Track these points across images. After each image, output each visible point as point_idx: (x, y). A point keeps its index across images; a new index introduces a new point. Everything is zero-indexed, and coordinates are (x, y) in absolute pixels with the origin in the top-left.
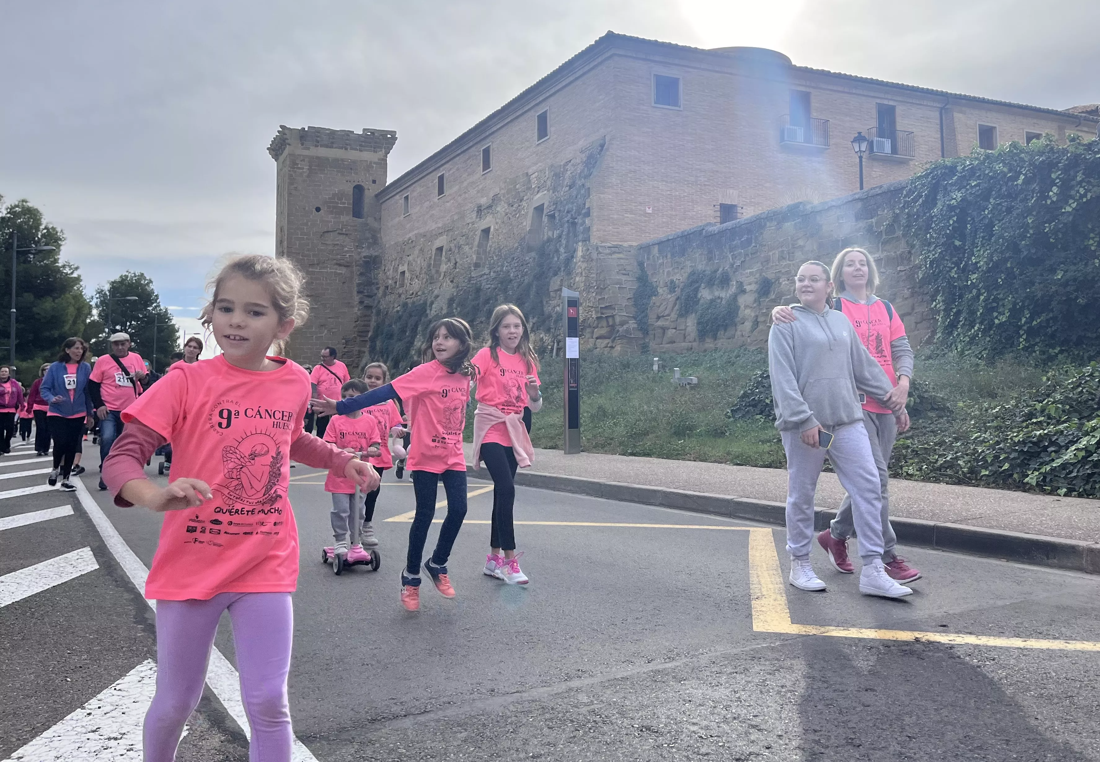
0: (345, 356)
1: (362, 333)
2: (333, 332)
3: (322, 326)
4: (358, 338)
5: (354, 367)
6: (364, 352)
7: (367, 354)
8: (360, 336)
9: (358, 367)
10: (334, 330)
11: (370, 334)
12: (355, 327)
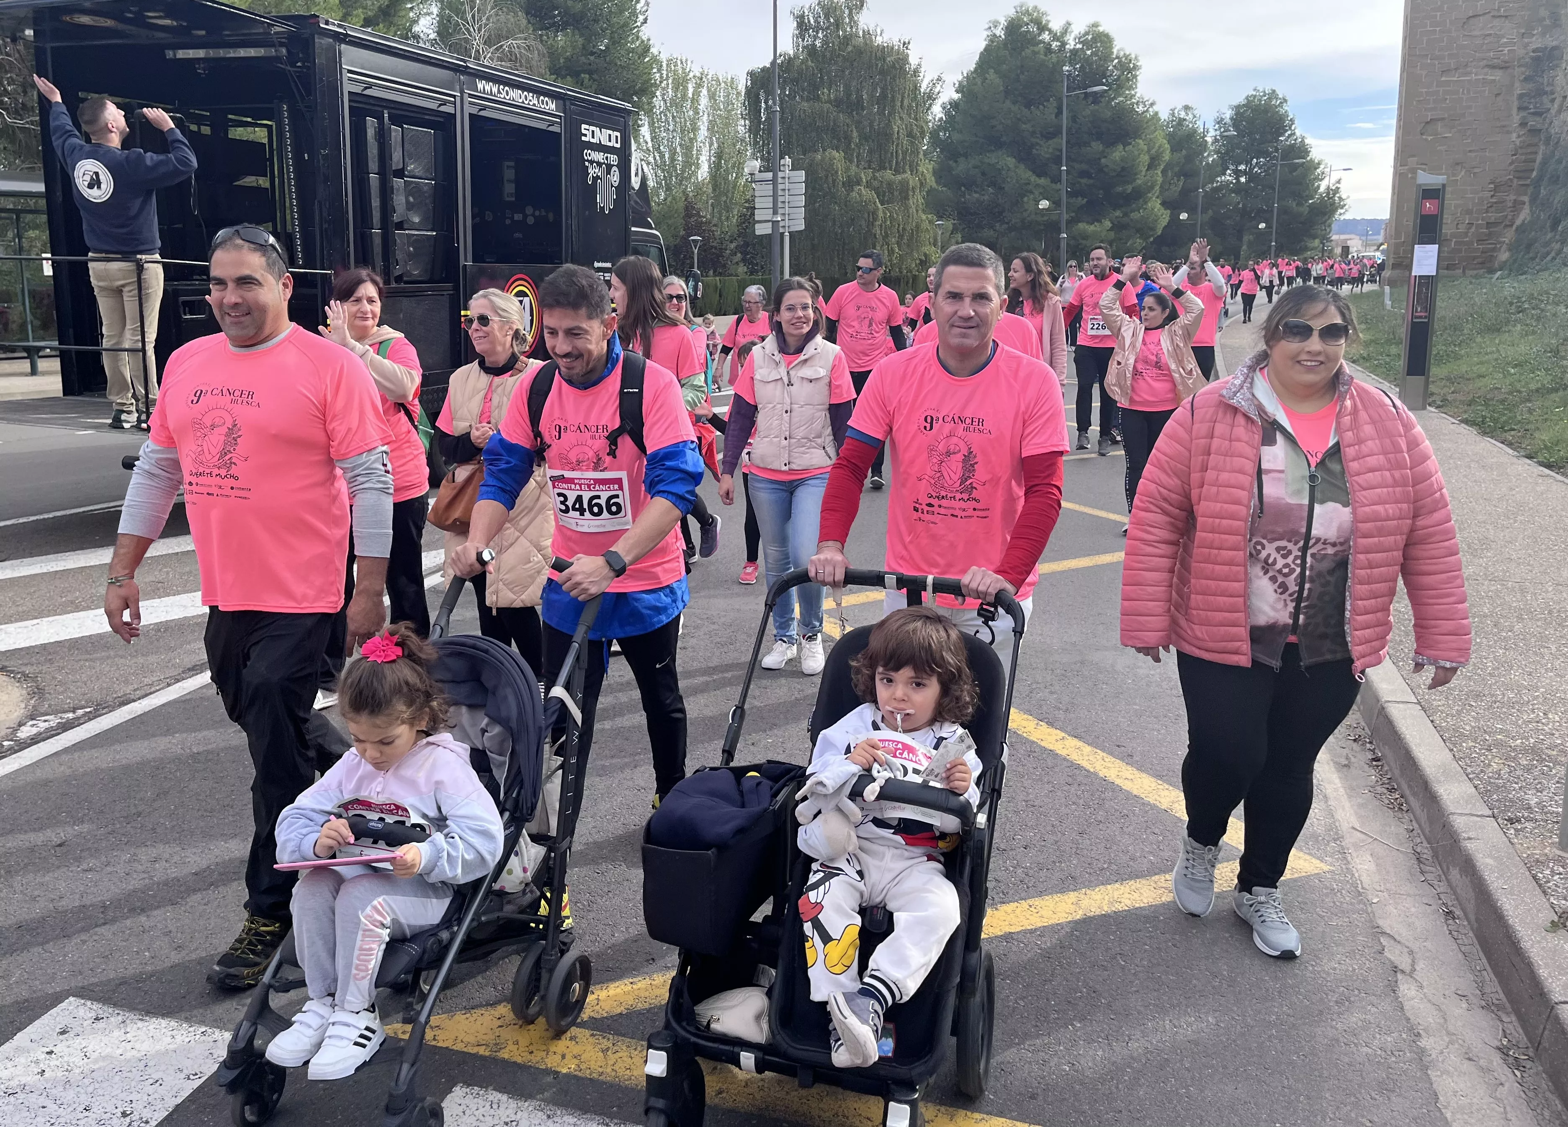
0: (1493, 209)
1: (1522, 173)
2: (1475, 174)
3: (1457, 164)
4: (1515, 181)
5: (1506, 226)
6: (1524, 203)
7: (1527, 207)
8: (1519, 178)
9: (1511, 226)
10: (1476, 170)
11: (1535, 174)
12: (1511, 164)
